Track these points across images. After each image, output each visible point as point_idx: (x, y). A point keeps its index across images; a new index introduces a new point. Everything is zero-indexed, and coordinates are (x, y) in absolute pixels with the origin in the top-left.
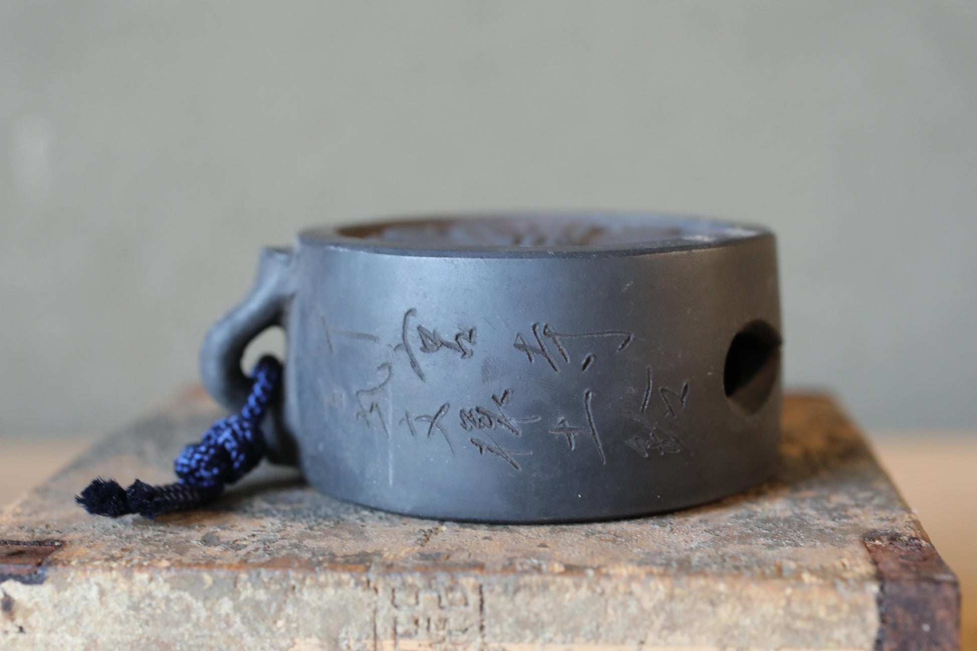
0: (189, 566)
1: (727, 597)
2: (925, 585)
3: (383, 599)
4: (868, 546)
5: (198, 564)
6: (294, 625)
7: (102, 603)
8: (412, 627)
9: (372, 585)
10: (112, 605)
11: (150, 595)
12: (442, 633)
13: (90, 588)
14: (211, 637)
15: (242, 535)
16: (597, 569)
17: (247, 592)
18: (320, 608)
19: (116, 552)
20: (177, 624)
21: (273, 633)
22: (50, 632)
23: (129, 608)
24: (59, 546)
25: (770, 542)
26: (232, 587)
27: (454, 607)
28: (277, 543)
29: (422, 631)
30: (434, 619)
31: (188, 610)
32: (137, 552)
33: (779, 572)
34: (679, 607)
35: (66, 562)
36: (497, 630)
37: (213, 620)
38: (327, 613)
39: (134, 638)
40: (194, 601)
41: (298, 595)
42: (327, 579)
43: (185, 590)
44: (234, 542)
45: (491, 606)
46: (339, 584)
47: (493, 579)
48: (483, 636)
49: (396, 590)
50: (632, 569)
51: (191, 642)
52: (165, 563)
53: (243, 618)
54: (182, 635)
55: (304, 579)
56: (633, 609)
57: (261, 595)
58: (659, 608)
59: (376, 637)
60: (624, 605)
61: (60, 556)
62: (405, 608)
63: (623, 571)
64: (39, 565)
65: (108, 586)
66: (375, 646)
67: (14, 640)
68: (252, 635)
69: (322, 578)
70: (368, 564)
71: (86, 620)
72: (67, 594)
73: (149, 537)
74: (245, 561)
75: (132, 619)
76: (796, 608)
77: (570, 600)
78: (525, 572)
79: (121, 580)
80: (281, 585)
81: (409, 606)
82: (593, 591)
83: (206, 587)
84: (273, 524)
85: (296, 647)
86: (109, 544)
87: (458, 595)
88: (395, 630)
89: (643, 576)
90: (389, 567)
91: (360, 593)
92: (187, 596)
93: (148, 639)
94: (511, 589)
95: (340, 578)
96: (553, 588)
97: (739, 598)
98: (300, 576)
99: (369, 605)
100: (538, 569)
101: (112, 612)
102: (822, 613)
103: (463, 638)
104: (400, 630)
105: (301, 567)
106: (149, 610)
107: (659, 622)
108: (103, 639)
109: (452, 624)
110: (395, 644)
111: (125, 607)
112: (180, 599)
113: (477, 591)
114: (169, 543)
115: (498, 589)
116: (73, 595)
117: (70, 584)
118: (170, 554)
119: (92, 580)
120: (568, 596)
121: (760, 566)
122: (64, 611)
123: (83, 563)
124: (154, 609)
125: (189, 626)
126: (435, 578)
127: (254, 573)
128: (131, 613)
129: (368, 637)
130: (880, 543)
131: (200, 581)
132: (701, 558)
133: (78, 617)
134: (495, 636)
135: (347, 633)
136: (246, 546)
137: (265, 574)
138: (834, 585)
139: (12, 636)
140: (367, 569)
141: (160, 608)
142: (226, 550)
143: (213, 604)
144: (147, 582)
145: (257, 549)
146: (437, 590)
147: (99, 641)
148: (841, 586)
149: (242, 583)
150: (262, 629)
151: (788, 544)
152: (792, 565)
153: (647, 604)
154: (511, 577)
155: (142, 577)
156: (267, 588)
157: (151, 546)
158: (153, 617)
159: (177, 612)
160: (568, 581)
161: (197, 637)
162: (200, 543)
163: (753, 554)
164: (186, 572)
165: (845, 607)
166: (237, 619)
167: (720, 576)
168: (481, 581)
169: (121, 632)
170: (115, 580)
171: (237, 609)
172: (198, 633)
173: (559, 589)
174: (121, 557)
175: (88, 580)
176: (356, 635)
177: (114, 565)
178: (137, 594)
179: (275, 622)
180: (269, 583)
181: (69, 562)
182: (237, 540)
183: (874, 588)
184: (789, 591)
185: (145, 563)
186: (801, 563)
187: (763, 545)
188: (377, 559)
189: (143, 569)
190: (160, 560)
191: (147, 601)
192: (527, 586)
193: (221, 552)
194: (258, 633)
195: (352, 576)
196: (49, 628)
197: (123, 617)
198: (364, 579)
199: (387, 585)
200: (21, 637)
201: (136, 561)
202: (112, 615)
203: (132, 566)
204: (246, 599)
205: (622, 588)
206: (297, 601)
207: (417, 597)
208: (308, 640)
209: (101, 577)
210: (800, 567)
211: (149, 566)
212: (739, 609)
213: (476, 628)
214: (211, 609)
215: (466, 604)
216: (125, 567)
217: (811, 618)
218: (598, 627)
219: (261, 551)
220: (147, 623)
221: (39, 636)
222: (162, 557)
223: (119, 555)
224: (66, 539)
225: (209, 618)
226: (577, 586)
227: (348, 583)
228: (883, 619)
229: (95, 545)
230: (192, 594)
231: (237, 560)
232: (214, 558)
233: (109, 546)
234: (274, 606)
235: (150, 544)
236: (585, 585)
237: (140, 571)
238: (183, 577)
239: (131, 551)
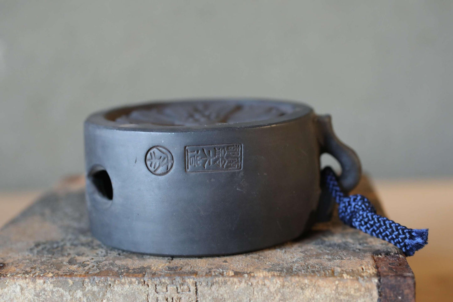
0: (62, 276)
1: (309, 285)
2: (399, 278)
3: (151, 289)
4: (375, 258)
5: (66, 275)
7: (22, 294)
9: (146, 283)
10: (27, 294)
11: (44, 290)
13: (16, 287)
15: (87, 259)
16: (249, 274)
17: (89, 287)
18: (122, 294)
19: (28, 269)
23: (35, 295)
24: (2, 266)
25: (330, 257)
26: (82, 285)
27: (184, 293)
28: (103, 263)
30: (175, 298)
31: (62, 296)
32: (38, 269)
33: (333, 274)
34: (287, 290)
35: (5, 275)
38: (126, 296)
40: (65, 292)
41: (112, 288)
42: (125, 281)
43: (60, 287)
44: (83, 262)
45: (200, 292)
46: (131, 283)
47: (202, 279)
49: (157, 285)
50: (265, 273)
52: (51, 275)
53: (87, 299)
55: (115, 281)
56: (266, 292)
57: (95, 289)
58: (278, 291)
60: (262, 290)
61: (2, 272)
62: (162, 293)
63: (261, 274)
65: (24, 286)
69: (123, 281)
70: (144, 273)
71: (15, 301)
72: (6, 290)
73: (44, 261)
74: (88, 273)
75: (36, 300)
76: (340, 290)
77: (237, 288)
78: (216, 276)
79: (30, 283)
80: (104, 284)
82: (248, 284)
83: (70, 285)
84: (102, 252)
86: (25, 265)
87: (186, 287)
89: (270, 277)
90: (154, 275)
91: (140, 287)
92: (61, 289)
94: (210, 284)
95: (131, 280)
96: (229, 283)
97: (314, 286)
98: (113, 280)
99: (145, 292)
100: (222, 274)
102: (352, 292)
105: (113, 275)
106: (44, 296)
107: (278, 297)
109: (184, 300)
111: (33, 295)
112: (58, 291)
113: (195, 285)
114: (53, 264)
115: (204, 284)
116: (9, 290)
117: (7, 286)
118: (53, 270)
119: (17, 283)
120: (236, 286)
121: (324, 271)
123: (13, 276)
124: (47, 296)
126: (175, 280)
127: (92, 279)
128: (36, 298)
130: (381, 257)
131: (67, 282)
132: (298, 266)
136: (88, 265)
137: (97, 279)
138: (358, 279)
140: (144, 276)
141: (49, 295)
142: (79, 267)
143: (73, 293)
144: (42, 284)
145: (93, 266)
146: (176, 285)
148: (361, 280)
149: (86, 283)
151: (338, 259)
152: (339, 270)
153: (272, 289)
154: (210, 278)
155: (40, 281)
156: (98, 285)
157: (45, 266)
158: (46, 299)
160: (236, 280)
162: (67, 264)
163: (322, 264)
164: (60, 279)
165: (363, 289)
166: (85, 299)
167: (305, 276)
168: (196, 280)
170: (28, 283)
171: (84, 295)
173: (232, 284)
174: (31, 272)
175: (15, 283)
177: (27, 276)
178: (38, 289)
180: (99, 283)
181: (6, 275)
182: (84, 262)
183: (376, 280)
184: (337, 282)
185: (42, 275)
186: (343, 268)
187: (327, 259)
188: (148, 271)
189: (41, 277)
190: (48, 273)
191: (43, 292)
192: (217, 282)
193: (77, 268)
195: (137, 279)
197: (32, 300)
198: (142, 280)
199: (153, 283)
201: (37, 274)
202: (27, 299)
203: (35, 276)
204: (88, 290)
205: (260, 282)
206: (112, 291)
207: (167, 288)
209: (21, 282)
210: (342, 270)
211: (43, 276)
212: (315, 291)
214: (72, 295)
215: (189, 291)
216: (32, 277)
217: (348, 294)
219: (95, 267)
222: (50, 271)
223: (30, 271)
224: (5, 262)
225: (72, 299)
226: (240, 282)
227: (135, 283)
228: (380, 295)
229: (19, 266)
230: (63, 289)
231: (84, 272)
232: (73, 271)
233: (25, 266)
234: (101, 294)
235: (44, 265)
236: (243, 281)
237: (39, 279)
238: (59, 281)
239: (35, 268)
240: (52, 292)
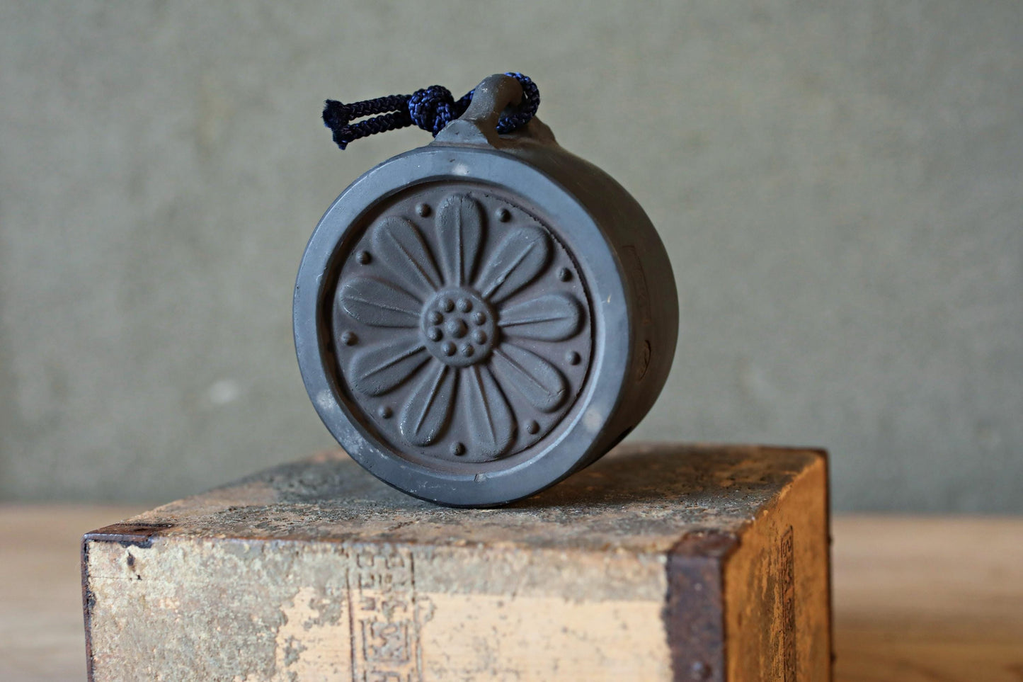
0: (236, 538)
1: (568, 563)
3: (351, 561)
4: (687, 535)
5: (242, 537)
6: (298, 578)
7: (185, 561)
8: (370, 581)
9: (345, 552)
10: (191, 562)
11: (213, 557)
12: (389, 585)
13: (178, 551)
14: (249, 585)
16: (486, 544)
18: (314, 567)
19: (198, 530)
20: (229, 576)
21: (286, 583)
22: (155, 579)
23: (201, 565)
24: (169, 527)
26: (261, 551)
27: (396, 568)
28: (301, 528)
29: (376, 583)
30: (384, 575)
31: (235, 567)
32: (212, 530)
33: (606, 547)
34: (536, 570)
36: (422, 584)
37: (250, 574)
38: (319, 571)
39: (205, 585)
40: (239, 561)
41: (300, 558)
42: (318, 547)
43: (233, 554)
44: (276, 526)
45: (418, 567)
46: (325, 551)
47: (420, 549)
48: (414, 588)
49: (360, 556)
50: (511, 544)
51: (238, 588)
52: (224, 536)
53: (268, 573)
54: (233, 583)
55: (304, 547)
56: (507, 571)
57: (279, 558)
58: (524, 570)
59: (348, 587)
60: (502, 569)
62: (366, 568)
63: (502, 545)
64: (150, 536)
65: (188, 550)
66: (348, 593)
67: (135, 584)
68: (274, 585)
69: (314, 547)
70: (346, 539)
71: (176, 572)
72: (165, 555)
73: (227, 523)
74: (274, 536)
75: (202, 571)
76: (612, 571)
77: (468, 564)
78: (440, 545)
79: (196, 546)
80: (290, 551)
81: (368, 566)
82: (482, 558)
83: (245, 552)
84: (311, 518)
85: (301, 593)
87: (397, 560)
88: (360, 582)
89: (514, 549)
90: (356, 540)
91: (338, 557)
92: (234, 557)
93: (213, 585)
94: (430, 556)
95: (325, 547)
96: (456, 556)
97: (576, 564)
98: (302, 545)
99: (343, 566)
100: (448, 544)
101: (191, 567)
102: (629, 575)
103: (401, 588)
104: (363, 582)
105: (302, 539)
106: (212, 566)
107: (525, 580)
108: (186, 585)
109: (396, 579)
110: (361, 593)
111: (198, 564)
112: (230, 559)
113: (410, 557)
114: (235, 526)
115: (422, 556)
116: (168, 556)
117: (167, 548)
118: (230, 532)
119: (179, 546)
120: (466, 561)
121: (595, 544)
122: (163, 566)
123: (175, 535)
124: (216, 566)
125: (236, 577)
126: (383, 547)
127: (274, 543)
128: (202, 568)
129: (343, 587)
130: (698, 535)
131: (241, 546)
132: (564, 539)
133: (172, 570)
134: (421, 588)
135: (331, 584)
136: (280, 528)
137: (281, 544)
138: (636, 557)
139: (134, 581)
140: (343, 541)
141: (219, 565)
142: (266, 530)
143: (250, 563)
144: (211, 548)
145: (285, 530)
146: (384, 556)
147: (184, 586)
148: (642, 557)
149: (267, 549)
150: (279, 579)
151: (633, 534)
152: (619, 544)
153: (517, 567)
154: (430, 548)
155: (208, 544)
156: (282, 553)
157: (223, 528)
158: (215, 571)
159: (229, 568)
160: (466, 551)
161: (242, 585)
162: (254, 527)
164: (234, 541)
165: (645, 573)
166: (264, 573)
167: (564, 549)
168: (412, 550)
169: (197, 581)
170: (193, 546)
171: (264, 566)
172: (242, 582)
173: (460, 557)
174: (201, 533)
175: (177, 546)
176: (336, 585)
177: (193, 536)
178: (205, 556)
179: (287, 576)
180: (283, 549)
181: (167, 534)
183: (663, 559)
184: (608, 560)
185: (211, 536)
186: (627, 543)
187: (615, 534)
188: (355, 536)
189: (210, 539)
191: (211, 560)
192: (440, 554)
193: (262, 531)
194: (277, 583)
195: (333, 546)
196: (155, 577)
197: (198, 571)
198: (340, 547)
199: (354, 552)
200: (139, 582)
201: (207, 535)
202: (191, 569)
203: (203, 538)
204: (270, 559)
205: (500, 556)
206: (300, 562)
207: (373, 561)
208: (308, 588)
209: (184, 544)
210: (623, 545)
211: (213, 537)
212: (576, 572)
213: (409, 583)
214: (248, 566)
215: (403, 566)
216: (200, 538)
217: (623, 579)
218: (486, 583)
220: (212, 575)
221: (150, 582)
224: (177, 523)
225: (248, 572)
226: (472, 555)
227: (330, 550)
228: (670, 580)
229: (190, 527)
230: (237, 556)
231: (269, 535)
232: (255, 534)
233: (198, 527)
234: (286, 565)
236: (476, 553)
237: (207, 541)
238: (234, 545)
239: (208, 530)
240: (223, 560)
